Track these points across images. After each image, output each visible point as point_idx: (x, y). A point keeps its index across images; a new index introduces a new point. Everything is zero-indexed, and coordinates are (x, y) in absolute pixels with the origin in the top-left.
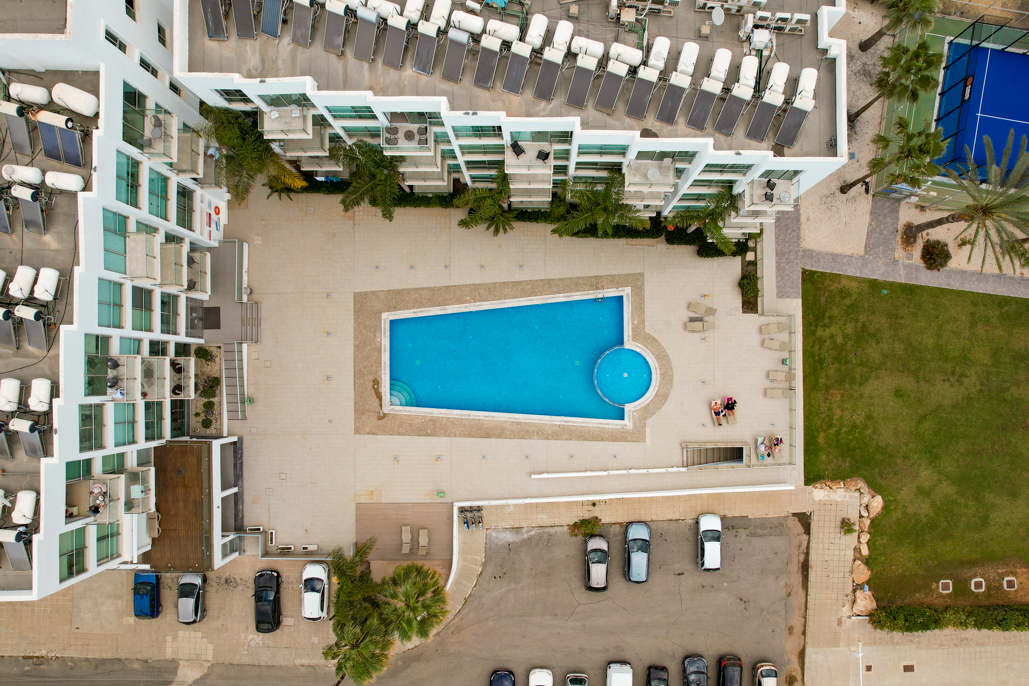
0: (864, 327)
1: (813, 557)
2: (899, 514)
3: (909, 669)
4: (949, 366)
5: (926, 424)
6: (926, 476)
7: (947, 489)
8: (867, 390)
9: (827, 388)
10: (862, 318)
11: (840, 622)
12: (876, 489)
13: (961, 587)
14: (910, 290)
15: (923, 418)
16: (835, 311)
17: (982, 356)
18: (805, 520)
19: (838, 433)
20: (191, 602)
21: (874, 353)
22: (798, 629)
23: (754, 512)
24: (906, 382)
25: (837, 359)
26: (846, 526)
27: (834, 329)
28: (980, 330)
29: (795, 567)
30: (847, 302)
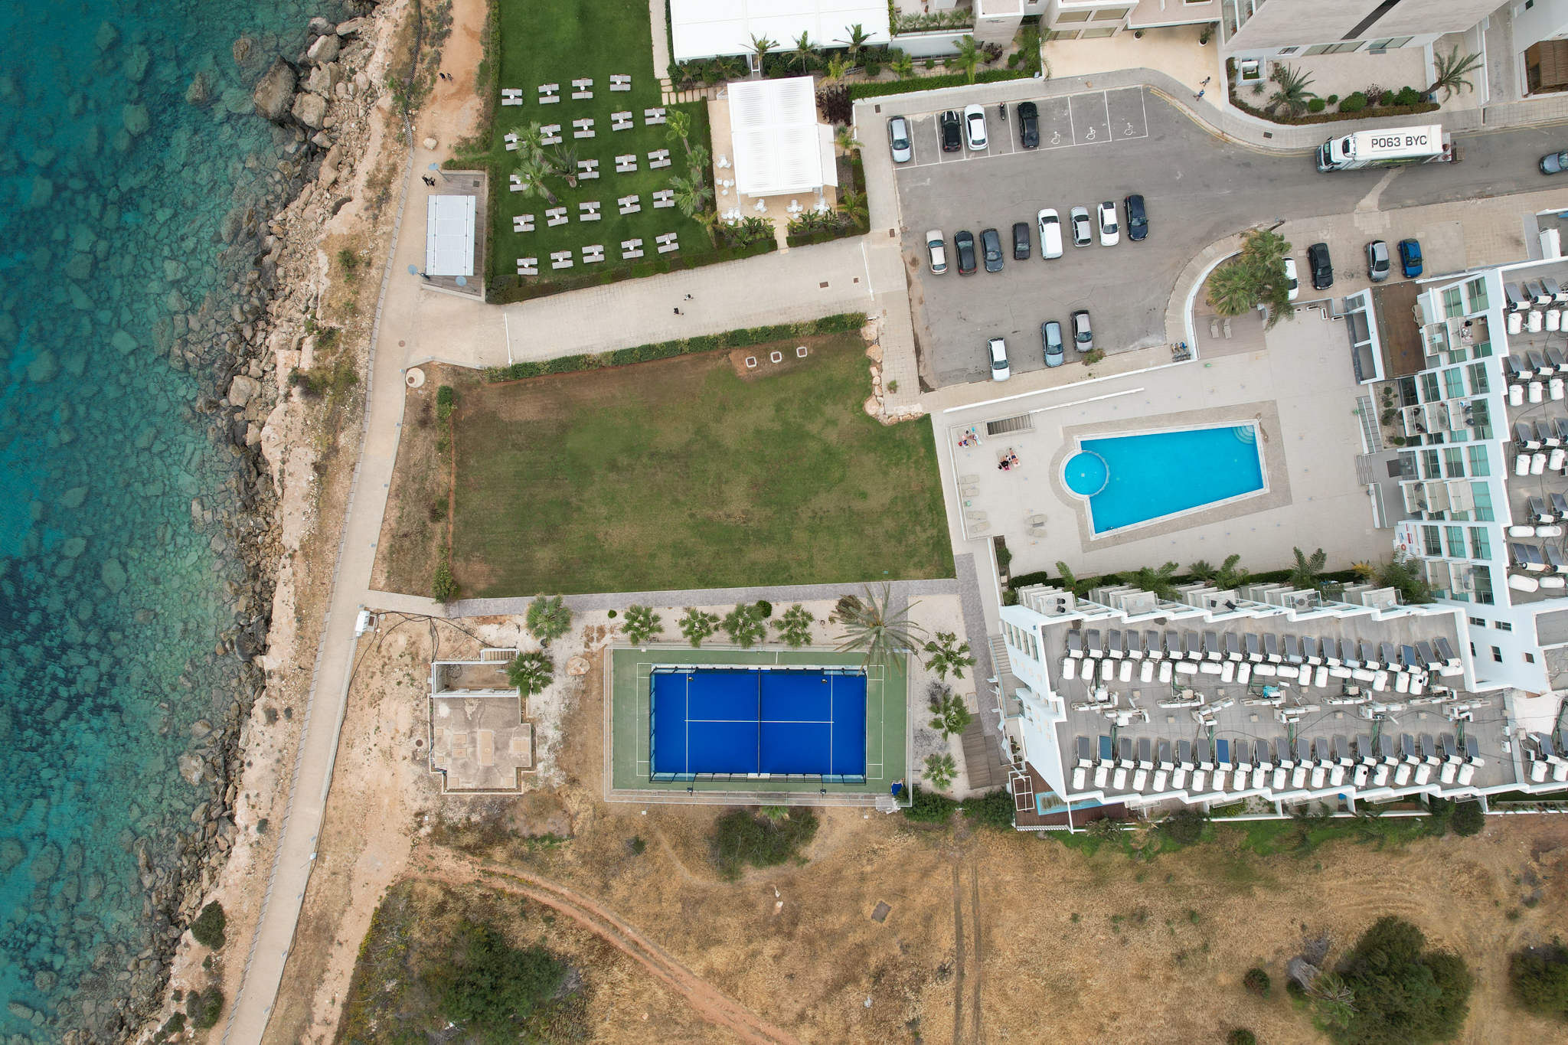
0: (900, 542)
1: (914, 360)
2: (850, 402)
3: (824, 285)
4: (826, 523)
5: (837, 475)
6: (832, 436)
7: (813, 428)
8: (891, 494)
9: (923, 491)
10: (902, 549)
11: (884, 312)
12: (873, 420)
13: (790, 353)
14: (866, 577)
15: (842, 479)
16: (925, 550)
17: (800, 535)
18: (924, 387)
19: (909, 457)
20: (1379, 258)
21: (889, 523)
22: (915, 302)
23: (965, 387)
24: (858, 505)
25: (918, 514)
26: (893, 387)
27: (924, 536)
28: (804, 555)
29: (926, 350)
30: (916, 559)
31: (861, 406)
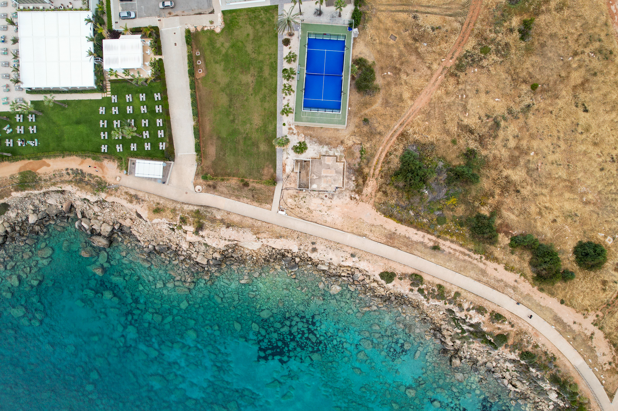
0: (265, 23)
1: (203, 15)
2: (216, 38)
3: (175, 44)
4: (257, 49)
5: (241, 44)
6: (227, 45)
7: (224, 51)
8: (248, 26)
9: (248, 15)
10: (267, 23)
11: (186, 24)
12: (223, 30)
13: (198, 58)
14: (276, 36)
15: (242, 42)
16: (268, 15)
17: (261, 58)
18: (212, 12)
19: (236, 18)
21: (258, 27)
22: (183, 14)
24: (251, 37)
25: (255, 17)
26: (212, 22)
27: (263, 15)
28: (268, 57)
29: (200, 11)
30: (271, 18)
31: (217, 34)
